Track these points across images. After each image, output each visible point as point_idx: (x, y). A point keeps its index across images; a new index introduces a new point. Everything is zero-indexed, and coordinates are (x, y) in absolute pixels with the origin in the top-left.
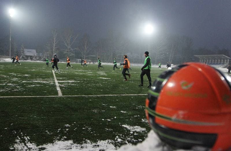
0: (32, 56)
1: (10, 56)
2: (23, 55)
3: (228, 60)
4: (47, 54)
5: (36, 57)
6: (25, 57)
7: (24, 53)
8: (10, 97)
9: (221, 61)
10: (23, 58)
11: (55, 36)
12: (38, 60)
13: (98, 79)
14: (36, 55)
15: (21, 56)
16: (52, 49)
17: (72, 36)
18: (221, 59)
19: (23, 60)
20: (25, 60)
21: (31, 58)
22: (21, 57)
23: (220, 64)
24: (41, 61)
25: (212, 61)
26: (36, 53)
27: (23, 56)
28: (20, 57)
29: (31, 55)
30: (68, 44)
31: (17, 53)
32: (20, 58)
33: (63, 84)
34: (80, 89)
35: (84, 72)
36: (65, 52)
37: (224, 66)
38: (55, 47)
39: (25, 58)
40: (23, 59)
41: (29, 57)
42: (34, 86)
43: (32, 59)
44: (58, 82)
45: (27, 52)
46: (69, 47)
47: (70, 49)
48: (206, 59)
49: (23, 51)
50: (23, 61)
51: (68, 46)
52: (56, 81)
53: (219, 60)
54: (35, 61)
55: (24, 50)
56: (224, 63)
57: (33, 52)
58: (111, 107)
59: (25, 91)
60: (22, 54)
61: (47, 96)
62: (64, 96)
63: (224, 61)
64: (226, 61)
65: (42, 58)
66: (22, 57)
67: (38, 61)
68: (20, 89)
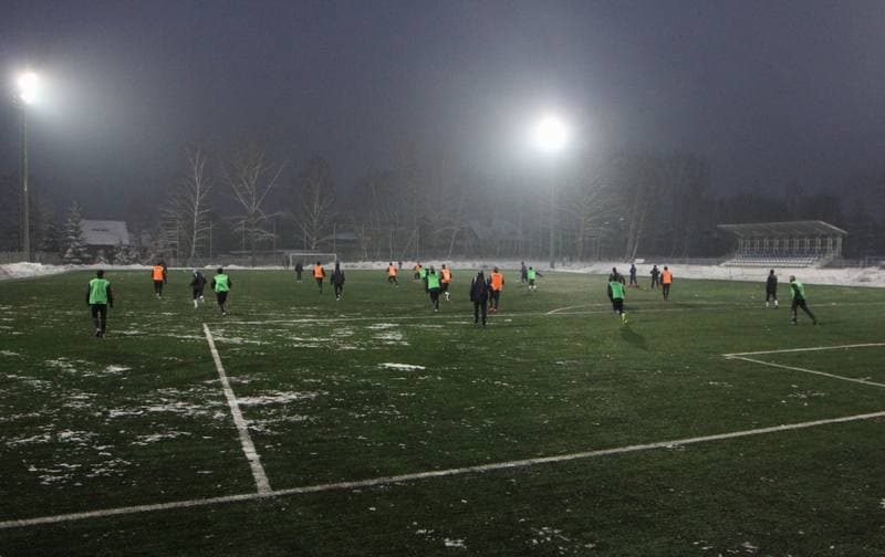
0: (111, 247)
1: (26, 253)
2: (77, 244)
3: (839, 241)
4: (171, 238)
5: (127, 252)
6: (85, 252)
7: (82, 236)
8: (88, 514)
9: (813, 244)
10: (77, 254)
11: (198, 168)
12: (135, 261)
13: (378, 374)
14: (126, 242)
15: (68, 247)
16: (188, 218)
17: (262, 168)
18: (813, 237)
19: (77, 263)
20: (87, 261)
21: (110, 253)
22: (70, 250)
23: (811, 253)
24: (148, 264)
25: (781, 244)
26: (126, 234)
27: (79, 247)
28: (65, 253)
29: (107, 243)
30: (247, 197)
31: (51, 236)
32: (67, 256)
33: (261, 418)
34: (325, 441)
35: (325, 331)
36: (240, 229)
37: (824, 261)
38: (199, 210)
39: (86, 256)
40: (77, 260)
41: (102, 252)
42: (157, 437)
43: (111, 259)
44: (242, 407)
45: (93, 233)
46: (254, 208)
47: (257, 214)
48: (762, 238)
49: (77, 229)
50: (76, 267)
51: (251, 203)
52: (234, 402)
53: (807, 241)
54: (124, 267)
55: (80, 224)
56: (823, 252)
57: (115, 233)
58: (448, 543)
59: (131, 472)
60: (71, 241)
61: (221, 499)
62: (278, 493)
63: (824, 243)
64: (830, 241)
65: (150, 255)
66: (74, 252)
67: (137, 267)
68: (112, 464)
